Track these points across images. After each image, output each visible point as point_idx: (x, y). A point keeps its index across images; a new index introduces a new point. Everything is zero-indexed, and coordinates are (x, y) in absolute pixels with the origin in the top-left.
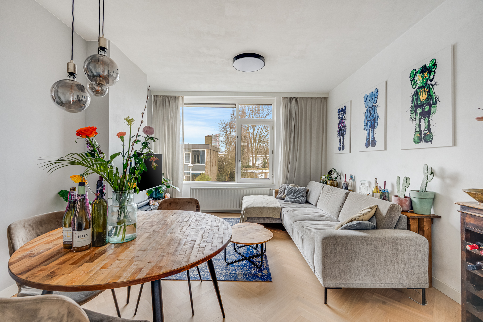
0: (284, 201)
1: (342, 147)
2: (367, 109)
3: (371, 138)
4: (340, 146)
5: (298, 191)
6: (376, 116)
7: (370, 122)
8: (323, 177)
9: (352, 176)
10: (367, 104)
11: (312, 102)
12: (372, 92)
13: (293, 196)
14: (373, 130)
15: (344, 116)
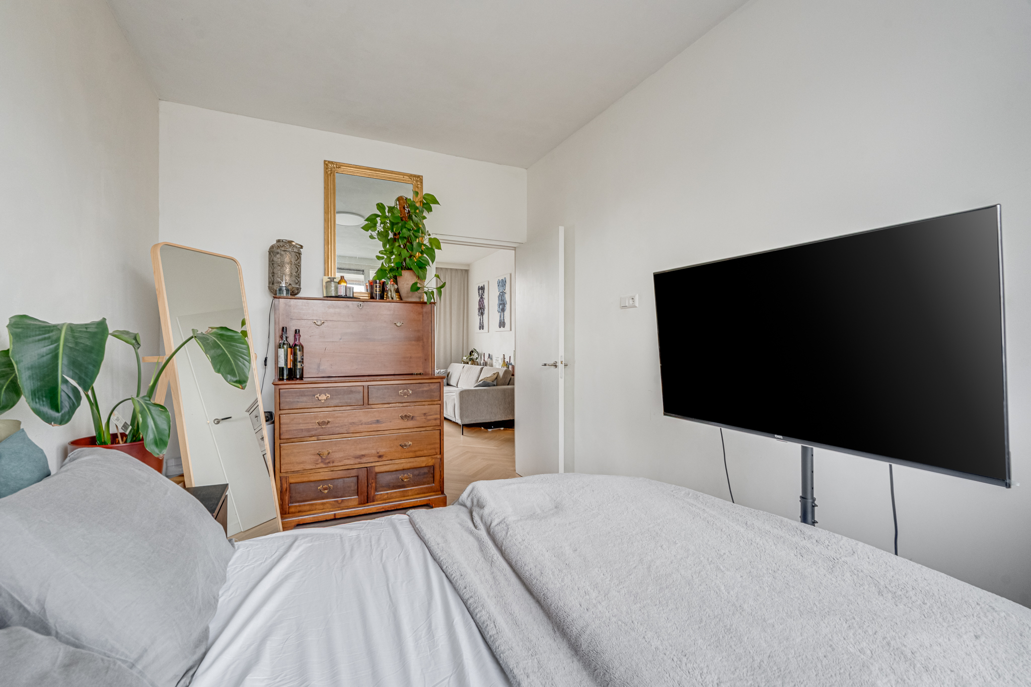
1: (481, 327)
2: (499, 293)
3: (502, 319)
4: (480, 325)
6: (505, 301)
7: (501, 305)
8: (465, 358)
9: (489, 355)
10: (499, 289)
11: (451, 273)
12: (502, 280)
14: (503, 312)
15: (482, 294)
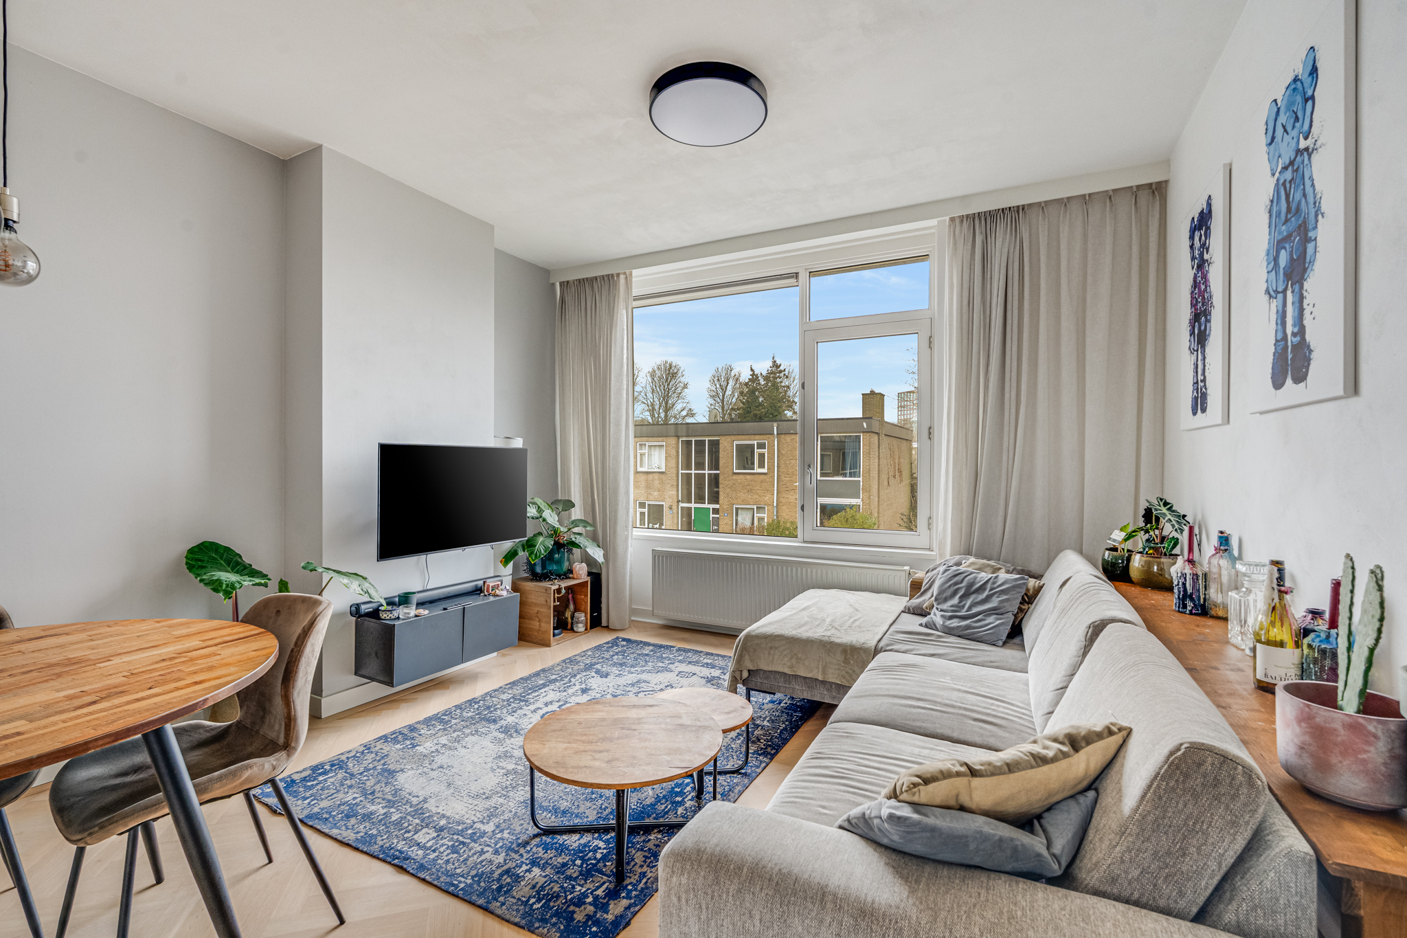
0: (921, 625)
2: (1278, 180)
3: (1293, 332)
4: (1195, 393)
5: (985, 589)
6: (1311, 205)
7: (1287, 246)
10: (1277, 155)
12: (1296, 80)
13: (959, 607)
14: (1297, 287)
